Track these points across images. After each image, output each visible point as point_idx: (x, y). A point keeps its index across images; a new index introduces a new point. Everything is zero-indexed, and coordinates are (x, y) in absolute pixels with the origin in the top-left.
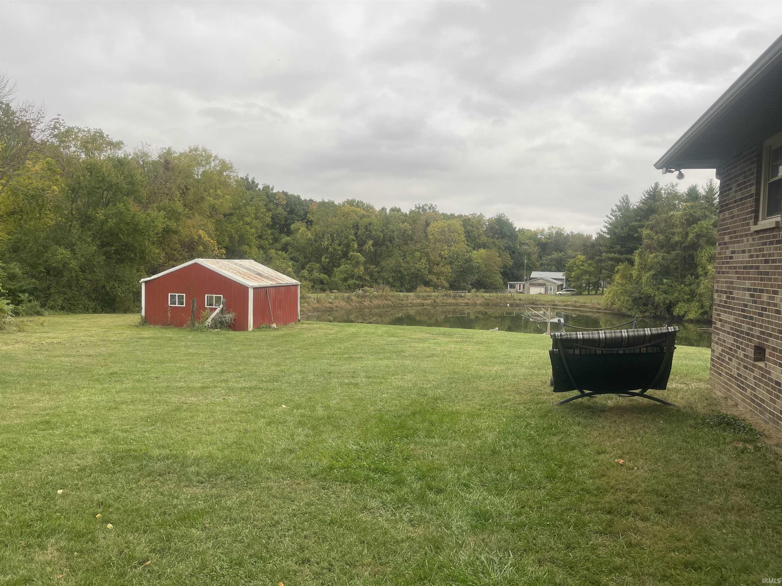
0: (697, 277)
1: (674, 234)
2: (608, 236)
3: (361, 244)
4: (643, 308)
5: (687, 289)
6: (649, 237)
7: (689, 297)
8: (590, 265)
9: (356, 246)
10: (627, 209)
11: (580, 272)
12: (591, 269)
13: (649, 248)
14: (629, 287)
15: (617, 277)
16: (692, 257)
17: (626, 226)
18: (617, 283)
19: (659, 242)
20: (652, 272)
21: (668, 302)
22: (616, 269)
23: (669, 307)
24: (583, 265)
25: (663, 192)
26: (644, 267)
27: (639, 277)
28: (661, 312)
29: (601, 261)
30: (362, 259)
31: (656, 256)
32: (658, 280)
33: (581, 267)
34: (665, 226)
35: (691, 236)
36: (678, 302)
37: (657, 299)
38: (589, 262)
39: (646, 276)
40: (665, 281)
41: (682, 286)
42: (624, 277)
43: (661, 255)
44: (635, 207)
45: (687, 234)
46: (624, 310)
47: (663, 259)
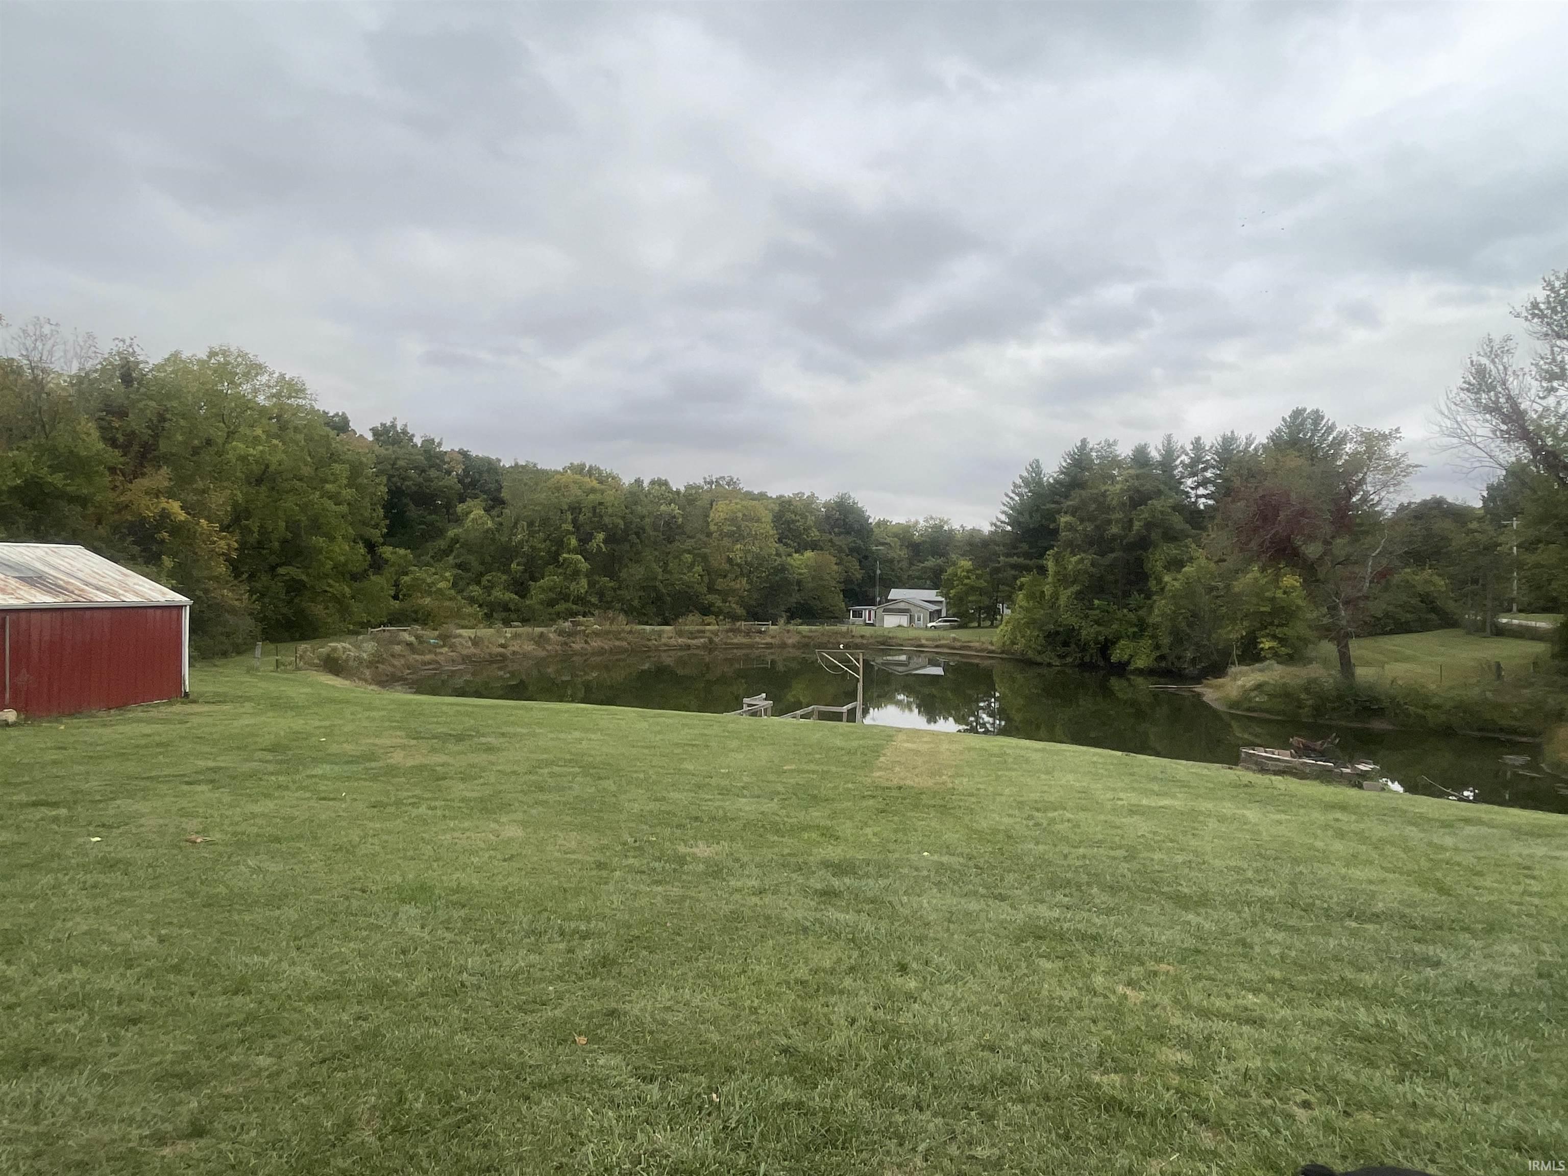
0: (1148, 597)
1: (1109, 522)
2: (1009, 528)
3: (585, 539)
4: (1061, 650)
5: (1132, 616)
6: (1070, 527)
7: (1135, 629)
8: (978, 577)
9: (574, 542)
10: (1039, 483)
11: (964, 588)
12: (982, 583)
13: (1073, 547)
14: (1040, 614)
15: (1020, 596)
16: (1140, 562)
17: (1037, 511)
18: (1021, 607)
19: (1086, 536)
20: (1076, 588)
21: (1101, 638)
22: (1018, 582)
23: (1105, 647)
24: (969, 578)
25: (1094, 454)
26: (1063, 580)
27: (1056, 596)
28: (1091, 656)
29: (997, 570)
30: (584, 566)
31: (1082, 560)
32: (1086, 602)
33: (966, 581)
34: (1096, 510)
35: (1137, 525)
36: (1118, 639)
37: (1084, 633)
38: (979, 572)
39: (1066, 595)
40: (1096, 602)
41: (1125, 611)
42: (1030, 597)
43: (1089, 557)
44: (1051, 480)
45: (1131, 521)
46: (1030, 654)
47: (1093, 565)
